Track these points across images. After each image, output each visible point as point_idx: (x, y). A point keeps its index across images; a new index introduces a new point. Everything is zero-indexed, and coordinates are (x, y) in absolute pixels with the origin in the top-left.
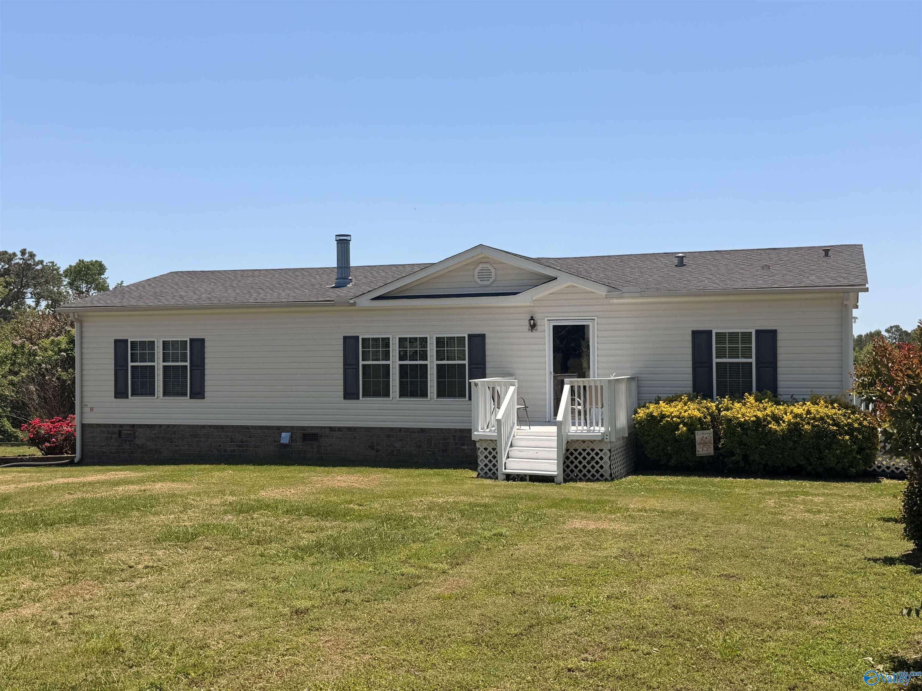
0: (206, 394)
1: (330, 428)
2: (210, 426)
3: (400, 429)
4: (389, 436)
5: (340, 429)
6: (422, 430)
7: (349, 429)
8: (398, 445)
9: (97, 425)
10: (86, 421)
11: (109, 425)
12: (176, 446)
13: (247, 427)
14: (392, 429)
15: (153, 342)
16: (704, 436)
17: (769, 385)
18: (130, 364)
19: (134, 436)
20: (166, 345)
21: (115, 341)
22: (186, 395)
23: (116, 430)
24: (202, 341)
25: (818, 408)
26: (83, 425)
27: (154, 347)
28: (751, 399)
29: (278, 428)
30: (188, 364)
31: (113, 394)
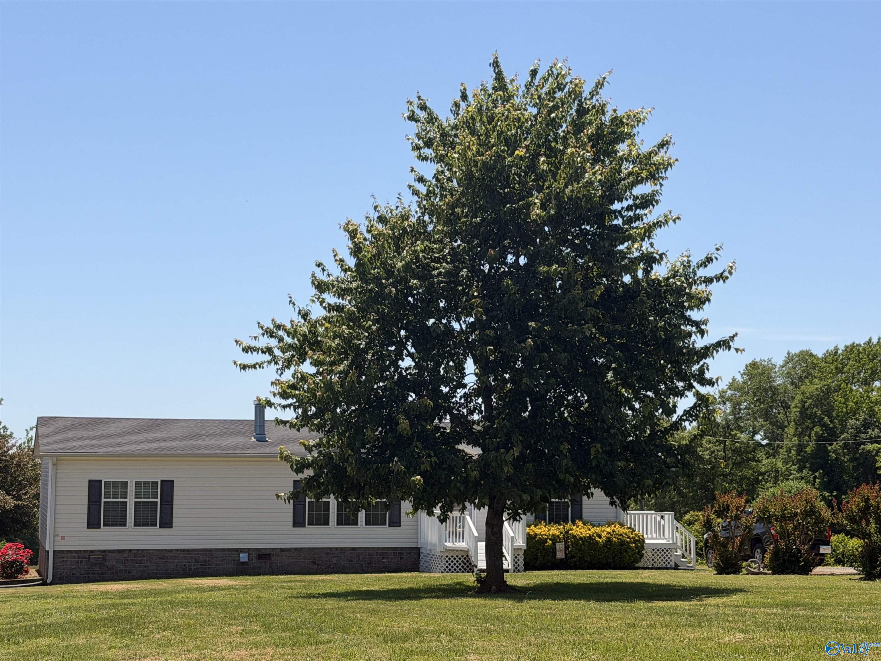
0: (174, 524)
1: (281, 549)
2: (177, 550)
3: (337, 549)
4: (327, 554)
5: (289, 550)
6: (354, 549)
7: (296, 549)
8: (335, 560)
9: (68, 551)
10: (58, 549)
11: (80, 551)
12: (145, 567)
13: (210, 550)
14: (330, 549)
15: (126, 483)
16: (560, 546)
17: (578, 516)
18: (103, 500)
19: (104, 559)
20: (138, 484)
21: (90, 481)
22: (155, 525)
23: (87, 555)
24: (172, 482)
25: (618, 529)
26: (55, 552)
27: (126, 488)
28: (580, 523)
29: (237, 550)
30: (158, 500)
31: (86, 525)
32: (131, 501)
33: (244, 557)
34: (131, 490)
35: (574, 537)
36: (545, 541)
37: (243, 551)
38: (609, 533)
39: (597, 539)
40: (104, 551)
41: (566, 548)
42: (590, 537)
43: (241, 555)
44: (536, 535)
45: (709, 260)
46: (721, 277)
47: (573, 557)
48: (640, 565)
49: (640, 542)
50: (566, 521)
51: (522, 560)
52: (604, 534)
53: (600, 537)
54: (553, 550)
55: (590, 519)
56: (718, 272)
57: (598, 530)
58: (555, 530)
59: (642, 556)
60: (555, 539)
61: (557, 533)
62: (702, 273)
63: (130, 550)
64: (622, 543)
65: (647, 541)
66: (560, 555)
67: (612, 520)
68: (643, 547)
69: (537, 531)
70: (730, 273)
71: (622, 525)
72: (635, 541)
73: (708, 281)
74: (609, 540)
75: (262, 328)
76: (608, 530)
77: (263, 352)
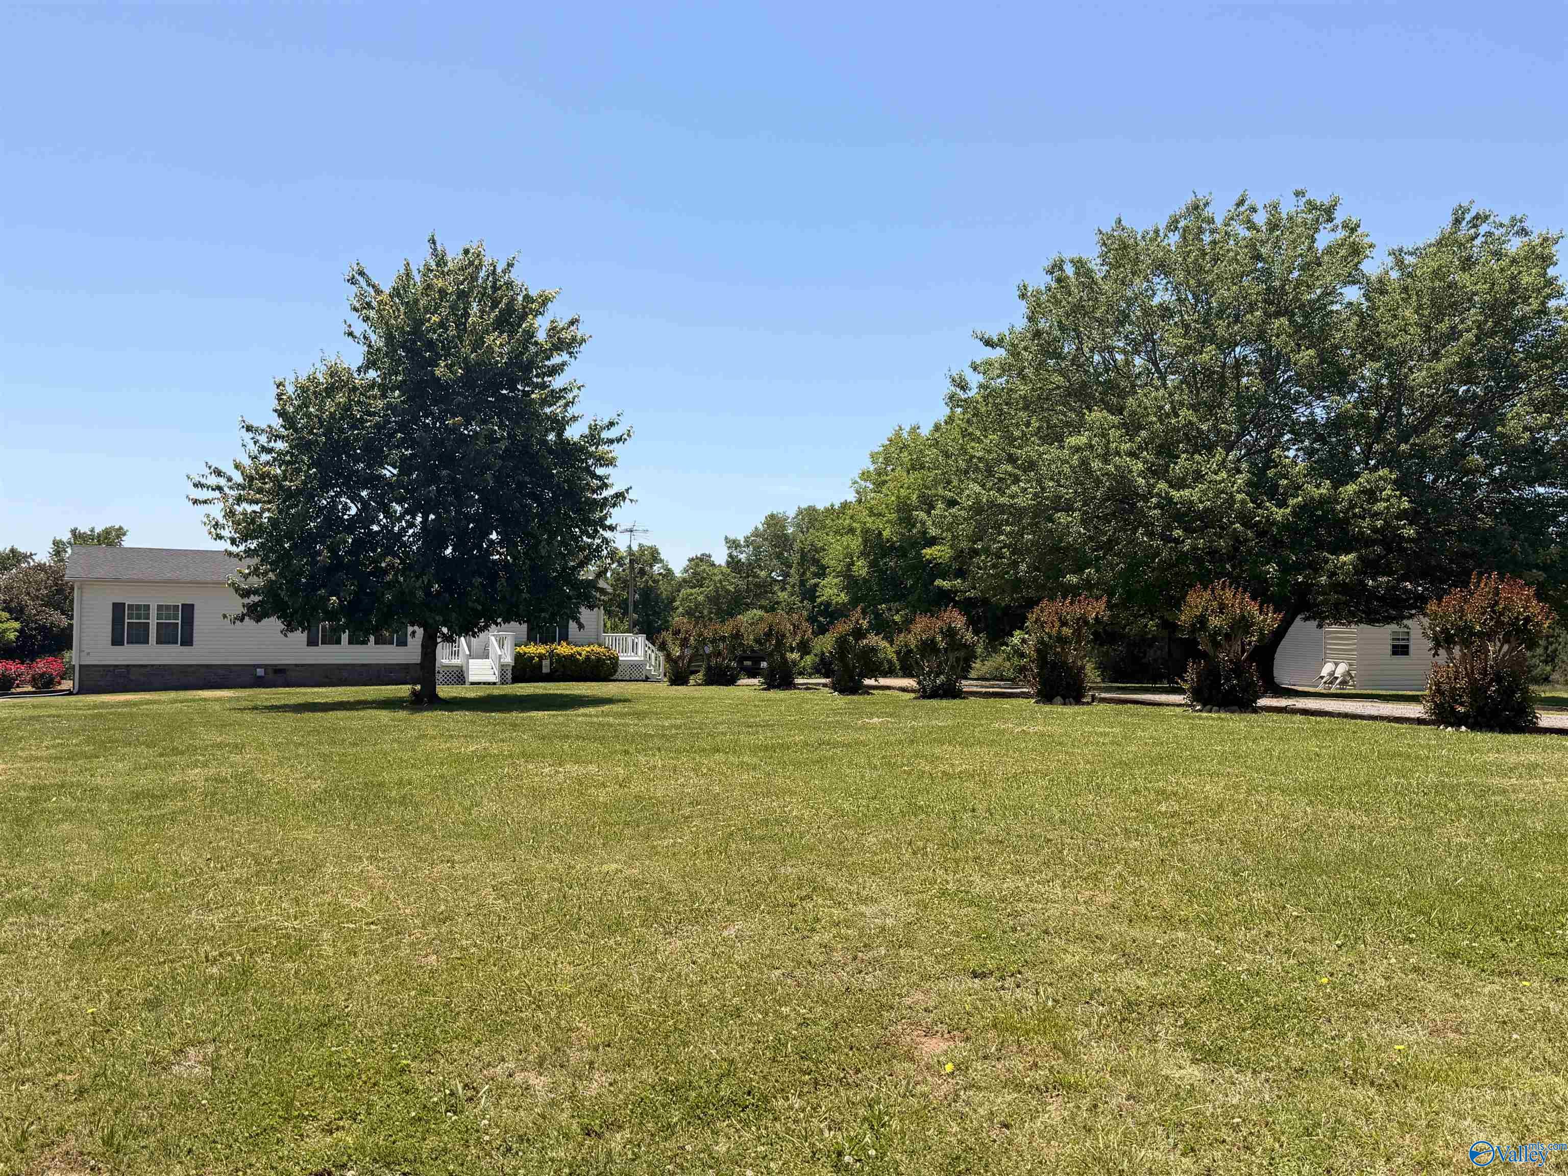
0: (194, 643)
1: (295, 665)
2: (197, 665)
3: (347, 665)
4: (339, 669)
6: (363, 665)
7: (309, 665)
8: (346, 674)
9: (93, 665)
10: (84, 663)
11: (105, 665)
12: (167, 680)
13: (229, 665)
14: (341, 665)
15: (149, 606)
16: (546, 663)
17: (564, 637)
18: (126, 621)
19: (128, 672)
20: (160, 607)
21: (114, 604)
22: (177, 643)
23: (112, 668)
24: (193, 605)
25: (596, 648)
26: (80, 666)
27: (149, 609)
28: (565, 644)
29: (254, 665)
30: (179, 622)
31: (110, 642)
32: (153, 622)
33: (260, 672)
34: (153, 613)
35: (558, 655)
36: (533, 658)
37: (259, 666)
38: (588, 652)
39: (578, 657)
40: (128, 666)
41: (551, 664)
42: (572, 655)
43: (258, 670)
44: (525, 653)
45: (612, 424)
46: (619, 440)
47: (557, 671)
48: (615, 677)
49: (615, 660)
50: (553, 641)
51: (510, 674)
52: (584, 653)
53: (580, 655)
54: (540, 666)
55: (574, 640)
56: (619, 435)
57: (579, 649)
58: (542, 649)
59: (616, 671)
60: (541, 657)
61: (544, 652)
62: (605, 435)
63: (152, 665)
64: (599, 660)
65: (620, 658)
66: (546, 670)
67: (592, 640)
68: (617, 663)
69: (527, 650)
70: (629, 435)
71: (600, 645)
72: (610, 659)
73: (611, 441)
74: (588, 658)
75: (210, 467)
76: (588, 649)
77: (213, 489)
